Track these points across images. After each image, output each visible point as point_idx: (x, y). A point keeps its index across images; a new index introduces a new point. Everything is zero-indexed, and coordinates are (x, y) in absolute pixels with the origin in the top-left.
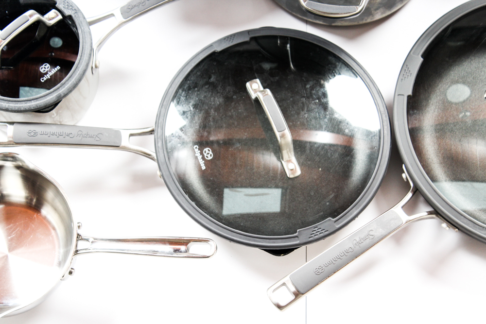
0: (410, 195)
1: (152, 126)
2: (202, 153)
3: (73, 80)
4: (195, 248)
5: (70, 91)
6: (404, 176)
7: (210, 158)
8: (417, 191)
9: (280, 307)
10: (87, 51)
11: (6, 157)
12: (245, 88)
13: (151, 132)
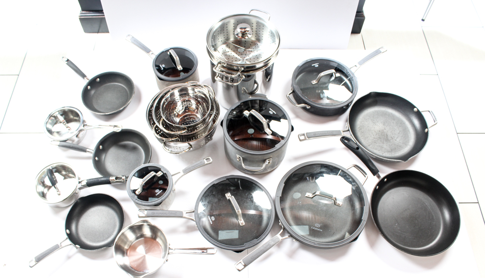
0: (282, 230)
1: (194, 209)
2: (211, 219)
3: (167, 195)
4: (209, 251)
5: (166, 198)
6: (280, 224)
7: (214, 220)
8: (284, 229)
9: (239, 270)
10: (171, 185)
11: (144, 221)
12: (225, 196)
13: (193, 212)
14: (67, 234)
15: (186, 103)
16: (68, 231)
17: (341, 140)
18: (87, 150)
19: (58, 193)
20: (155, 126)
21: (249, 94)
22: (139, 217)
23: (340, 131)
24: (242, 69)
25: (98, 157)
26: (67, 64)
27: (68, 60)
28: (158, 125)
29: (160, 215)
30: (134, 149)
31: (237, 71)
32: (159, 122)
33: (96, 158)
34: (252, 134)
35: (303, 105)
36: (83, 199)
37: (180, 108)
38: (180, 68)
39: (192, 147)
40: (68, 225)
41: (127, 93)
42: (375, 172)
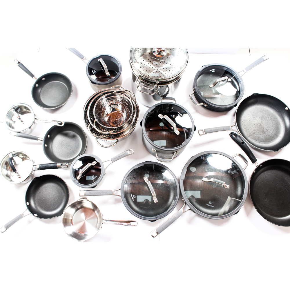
0: (184, 205)
1: (120, 188)
2: (133, 196)
3: (100, 180)
5: (99, 182)
6: (183, 199)
7: (135, 198)
8: (186, 203)
10: (103, 172)
11: (84, 198)
12: (143, 179)
13: (120, 189)
14: (27, 206)
15: (113, 105)
16: (28, 203)
17: (230, 135)
18: (39, 139)
19: (19, 176)
20: (90, 125)
21: (162, 97)
22: (80, 196)
23: (229, 126)
24: (158, 82)
25: (47, 145)
26: (18, 65)
27: (19, 63)
28: (92, 125)
29: (96, 194)
30: (74, 137)
31: (154, 83)
32: (93, 123)
33: (46, 145)
34: (162, 127)
35: (202, 104)
36: (37, 178)
37: (108, 110)
38: (108, 73)
39: (118, 141)
40: (28, 199)
41: (67, 90)
42: (254, 160)
